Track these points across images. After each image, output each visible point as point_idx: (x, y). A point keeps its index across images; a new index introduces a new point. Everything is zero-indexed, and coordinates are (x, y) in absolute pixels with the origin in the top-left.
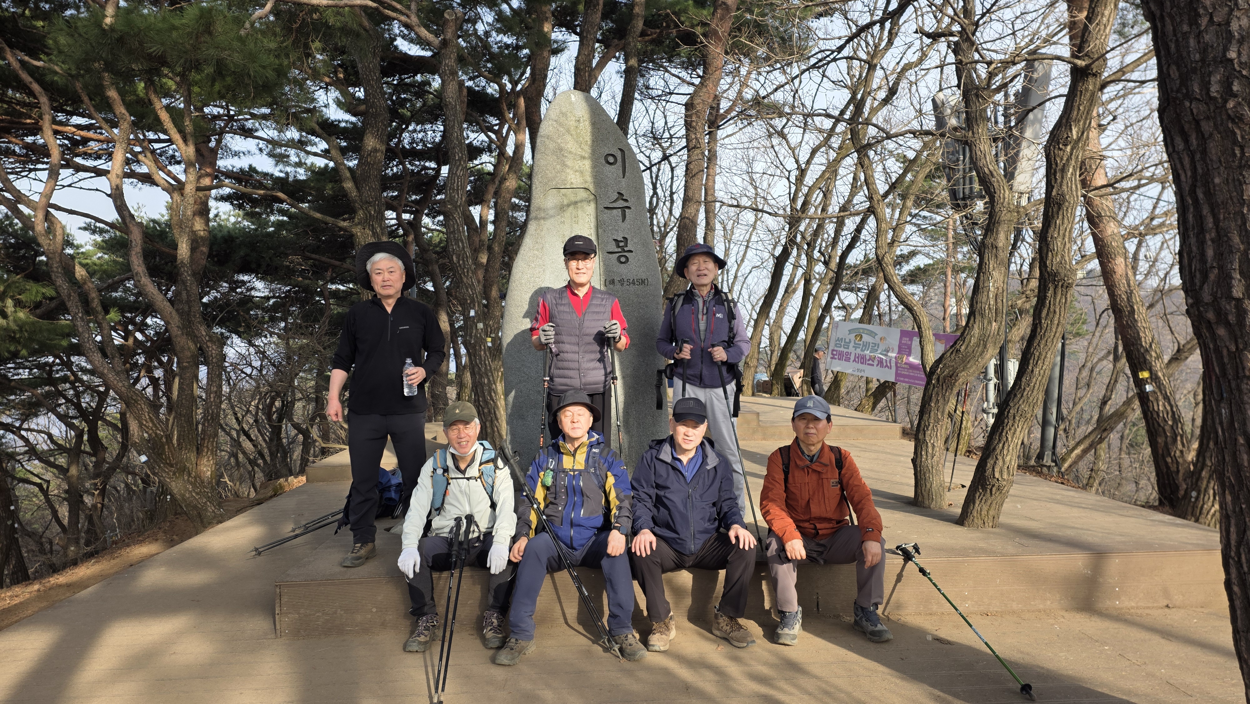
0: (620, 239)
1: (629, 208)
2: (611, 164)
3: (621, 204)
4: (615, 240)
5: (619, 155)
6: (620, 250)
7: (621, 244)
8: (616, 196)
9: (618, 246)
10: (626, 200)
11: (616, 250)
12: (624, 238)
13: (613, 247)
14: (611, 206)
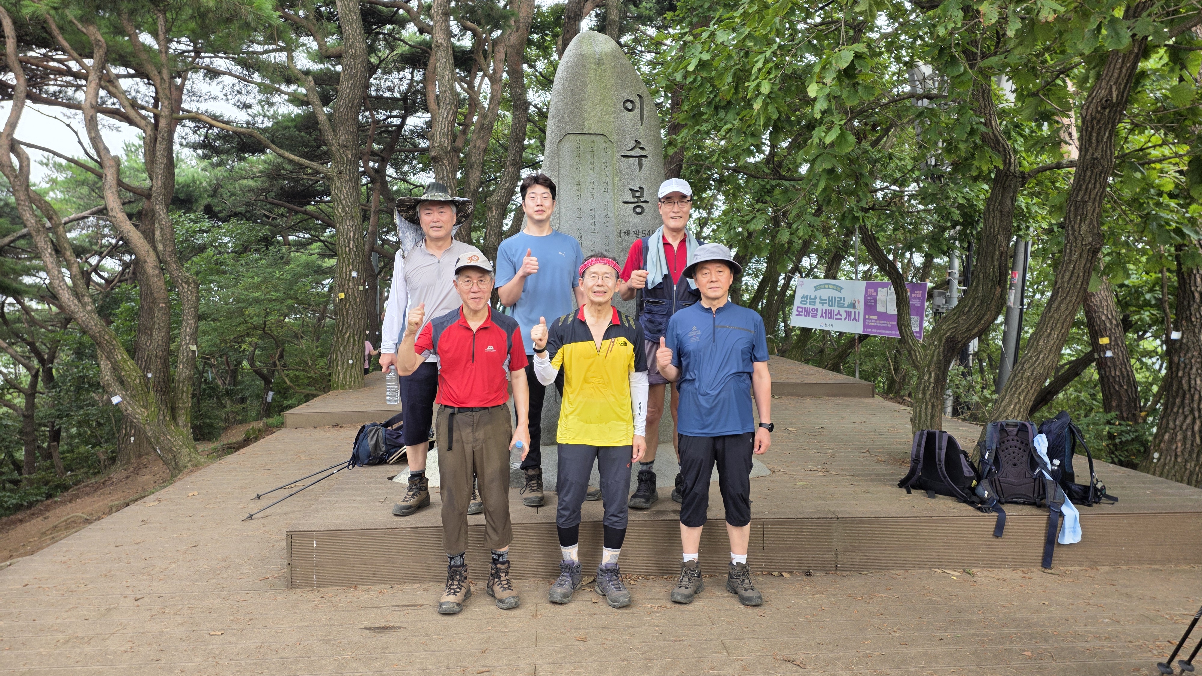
0: (636, 189)
1: (645, 156)
2: (630, 110)
3: (637, 152)
4: (631, 190)
5: (637, 101)
6: (636, 200)
7: (637, 194)
8: (633, 144)
9: (634, 197)
10: (642, 149)
11: (632, 200)
12: (640, 188)
13: (629, 197)
14: (629, 154)
